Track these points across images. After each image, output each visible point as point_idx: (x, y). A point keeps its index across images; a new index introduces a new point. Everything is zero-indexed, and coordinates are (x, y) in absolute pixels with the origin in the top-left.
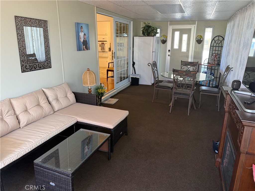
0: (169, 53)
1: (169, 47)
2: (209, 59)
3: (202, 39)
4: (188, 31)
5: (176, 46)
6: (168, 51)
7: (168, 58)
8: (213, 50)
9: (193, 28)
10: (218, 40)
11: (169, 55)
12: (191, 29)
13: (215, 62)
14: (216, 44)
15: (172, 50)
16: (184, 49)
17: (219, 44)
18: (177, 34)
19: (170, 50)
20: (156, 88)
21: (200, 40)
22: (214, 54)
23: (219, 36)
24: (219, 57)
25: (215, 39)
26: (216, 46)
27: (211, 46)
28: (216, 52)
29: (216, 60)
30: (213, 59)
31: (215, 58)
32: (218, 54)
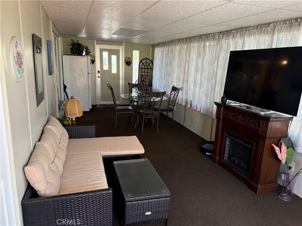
0: (99, 75)
1: (98, 68)
2: (138, 80)
3: (130, 61)
4: (117, 53)
5: (106, 68)
6: (97, 72)
7: (99, 80)
8: (142, 72)
9: (122, 50)
10: (146, 62)
11: (99, 77)
12: (119, 50)
13: (146, 83)
14: (145, 66)
15: (102, 71)
16: (114, 71)
17: (147, 66)
18: (105, 54)
19: (100, 71)
20: (118, 113)
21: (129, 62)
22: (144, 76)
23: (147, 59)
24: (149, 78)
25: (143, 61)
26: (145, 68)
27: (139, 68)
28: (146, 74)
29: (146, 81)
30: (143, 80)
31: (145, 79)
32: (148, 76)
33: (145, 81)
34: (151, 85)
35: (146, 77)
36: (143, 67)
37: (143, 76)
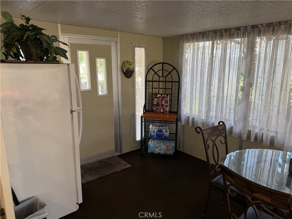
8: (153, 88)
9: (114, 45)
10: (163, 70)
13: (164, 109)
14: (160, 77)
16: (102, 91)
17: (165, 77)
21: (130, 70)
23: (163, 63)
24: (170, 99)
25: (156, 68)
26: (159, 81)
27: (146, 81)
28: (161, 91)
29: (165, 104)
30: (158, 103)
31: (162, 102)
32: (168, 95)
33: (163, 105)
34: (175, 111)
35: (164, 97)
36: (156, 78)
37: (156, 94)
